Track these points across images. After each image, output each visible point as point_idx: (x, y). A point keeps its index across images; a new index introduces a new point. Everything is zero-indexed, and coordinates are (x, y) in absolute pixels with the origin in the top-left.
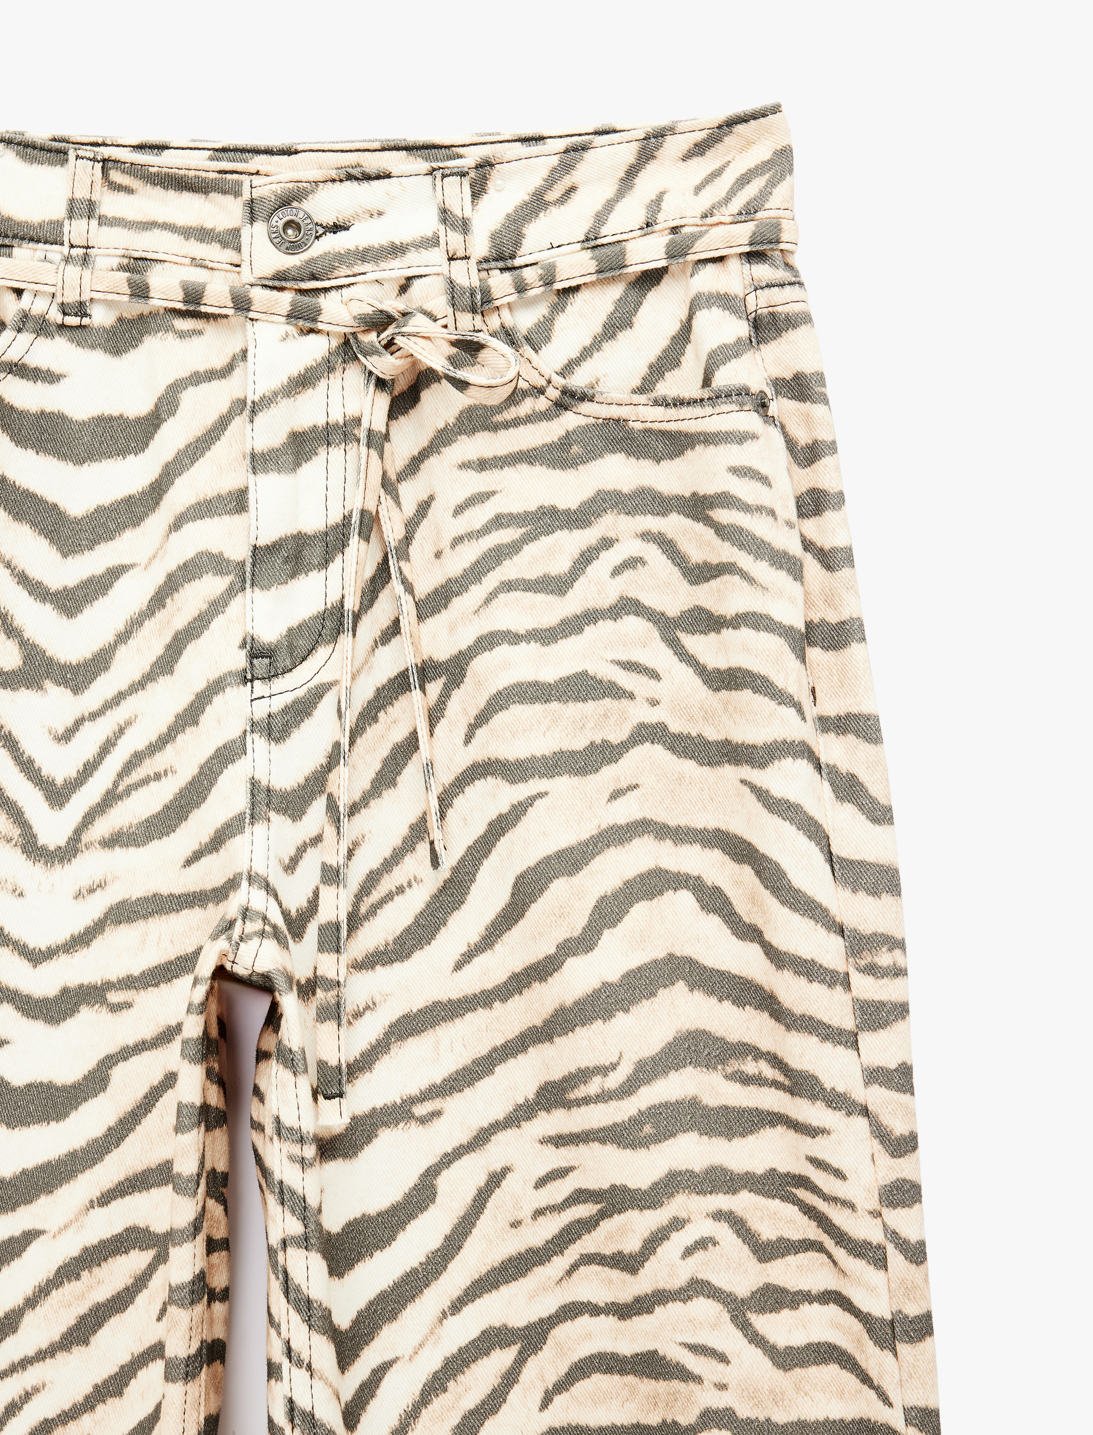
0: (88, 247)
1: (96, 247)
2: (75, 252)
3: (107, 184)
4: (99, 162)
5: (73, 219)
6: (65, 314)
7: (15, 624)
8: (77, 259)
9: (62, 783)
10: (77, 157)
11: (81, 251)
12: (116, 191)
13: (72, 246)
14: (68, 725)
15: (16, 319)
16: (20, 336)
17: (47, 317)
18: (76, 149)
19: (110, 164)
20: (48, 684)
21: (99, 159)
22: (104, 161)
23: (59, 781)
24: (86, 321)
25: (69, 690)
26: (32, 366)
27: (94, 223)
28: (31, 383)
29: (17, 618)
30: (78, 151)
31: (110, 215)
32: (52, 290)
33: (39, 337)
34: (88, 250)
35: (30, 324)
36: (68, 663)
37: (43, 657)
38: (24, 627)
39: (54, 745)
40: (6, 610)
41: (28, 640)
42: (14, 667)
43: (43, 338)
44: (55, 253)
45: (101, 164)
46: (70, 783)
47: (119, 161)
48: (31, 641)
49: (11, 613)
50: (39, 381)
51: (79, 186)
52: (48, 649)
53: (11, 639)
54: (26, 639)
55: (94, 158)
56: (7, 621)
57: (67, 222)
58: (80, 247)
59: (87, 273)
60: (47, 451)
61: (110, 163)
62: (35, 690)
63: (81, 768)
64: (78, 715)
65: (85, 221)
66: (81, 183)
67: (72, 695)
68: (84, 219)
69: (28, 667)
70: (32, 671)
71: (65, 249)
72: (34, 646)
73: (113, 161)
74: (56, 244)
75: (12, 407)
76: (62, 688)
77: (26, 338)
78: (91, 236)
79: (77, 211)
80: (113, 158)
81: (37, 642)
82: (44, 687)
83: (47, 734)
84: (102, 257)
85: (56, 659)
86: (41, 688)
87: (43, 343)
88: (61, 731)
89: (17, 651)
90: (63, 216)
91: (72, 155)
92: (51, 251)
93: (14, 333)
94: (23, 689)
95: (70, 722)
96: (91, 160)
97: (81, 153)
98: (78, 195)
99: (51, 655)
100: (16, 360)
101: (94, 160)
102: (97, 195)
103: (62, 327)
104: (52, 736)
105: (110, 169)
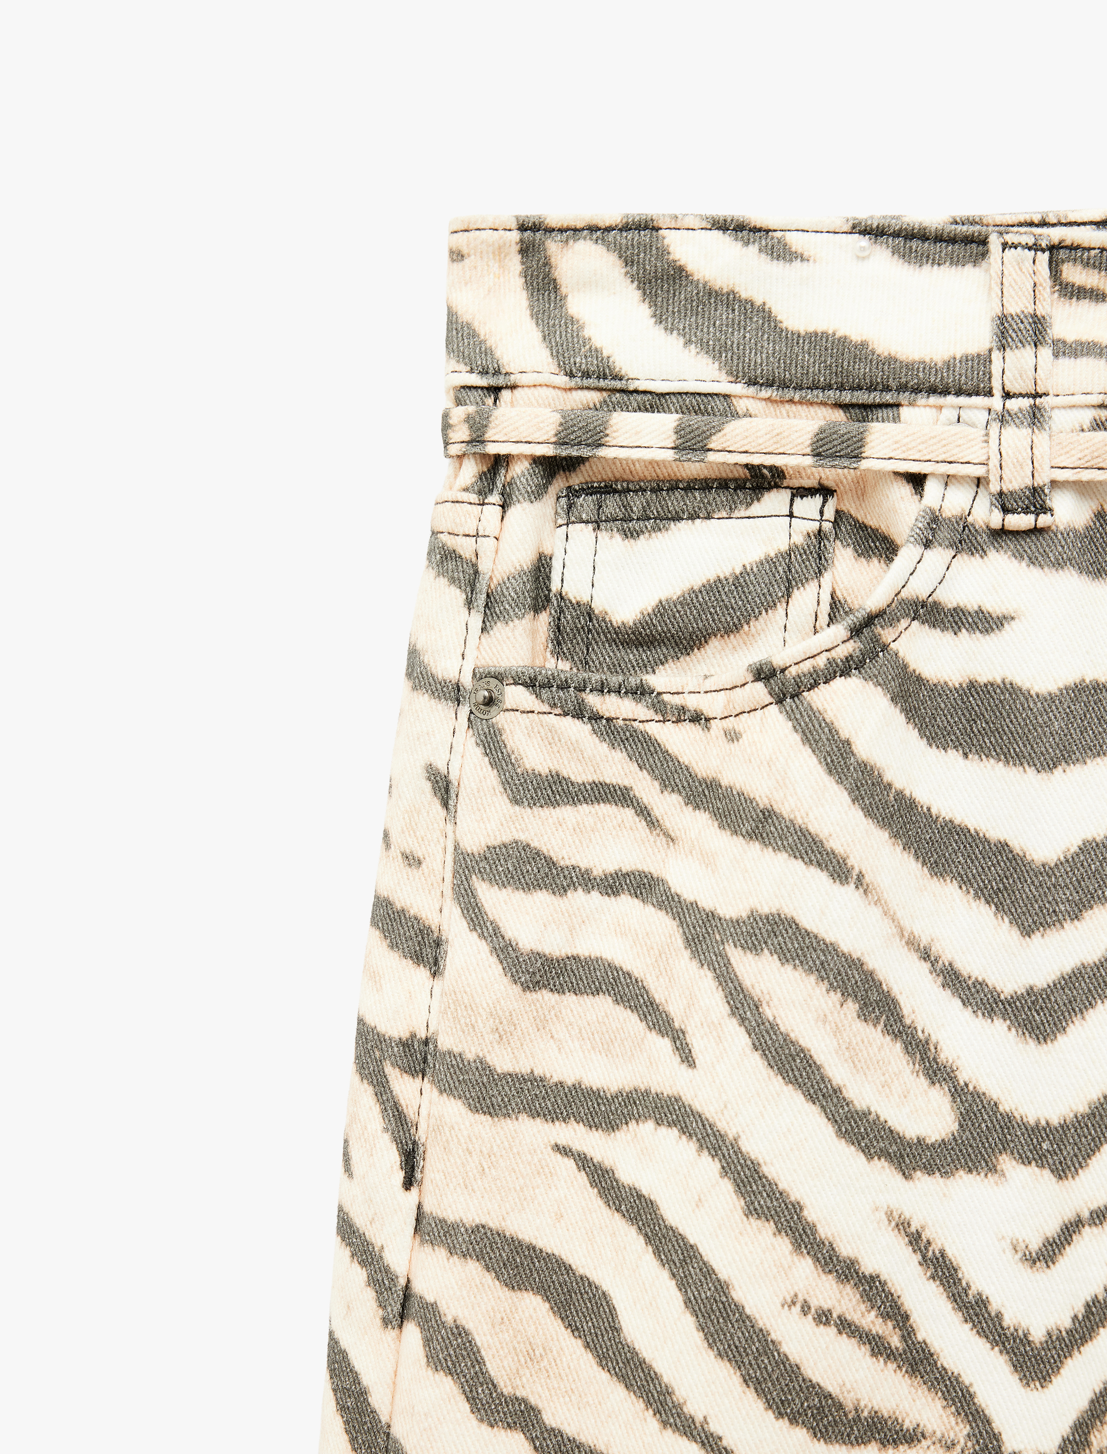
0: (1036, 395)
1: (1051, 393)
2: (1013, 405)
3: (1057, 288)
4: (1043, 251)
5: (1008, 350)
6: (1005, 510)
7: (942, 1057)
8: (1020, 415)
9: (1043, 1339)
10: (1005, 246)
11: (1026, 403)
12: (1075, 299)
13: (1007, 395)
14: (1049, 1235)
15: (920, 525)
16: (929, 553)
17: (970, 519)
18: (1001, 233)
19: (1063, 254)
20: (1006, 1162)
21: (1044, 245)
22: (1053, 249)
23: (1038, 1335)
24: (1044, 520)
25: (1047, 1172)
26: (950, 606)
27: (1045, 352)
28: (949, 636)
29: (944, 1048)
30: (1005, 236)
31: (1070, 338)
32: (979, 471)
33: (959, 556)
34: (1038, 400)
35: (944, 534)
36: (1043, 1123)
37: (995, 1114)
38: (958, 1063)
39: (1024, 1272)
40: (926, 1034)
41: (966, 1085)
42: (944, 1135)
43: (965, 556)
44: (976, 411)
45: (1047, 254)
46: (1060, 1339)
47: (1078, 247)
48: (971, 1088)
49: (933, 1039)
50: (964, 630)
51: (1013, 293)
52: (1003, 1099)
53: (937, 1085)
54: (962, 1083)
55: (1035, 244)
56: (929, 1054)
57: (996, 356)
58: (1021, 395)
59: (1041, 438)
60: (984, 752)
61: (1062, 251)
62: (982, 1174)
63: (1080, 1310)
64: (1069, 1215)
65: (1029, 350)
66: (1016, 287)
67: (1054, 1180)
68: (1028, 347)
69: (967, 1133)
70: (975, 1139)
71: (996, 402)
72: (978, 1095)
73: (1066, 247)
74: (977, 394)
75: (919, 679)
76: (1033, 1169)
77: (938, 556)
78: (1042, 375)
79: (1014, 335)
80: (1068, 242)
81: (982, 1088)
82: (998, 1168)
83: (1009, 1252)
84: (1063, 411)
85: (1018, 1117)
86: (992, 1169)
87: (967, 564)
88: (1035, 1244)
89: (948, 1106)
90: (987, 346)
91: (995, 243)
92: (970, 407)
93: (920, 549)
94: (961, 1172)
95: (1052, 1229)
96: (1030, 249)
97: (1010, 238)
98: (1012, 309)
99: (1008, 1110)
100: (923, 595)
101: (1035, 248)
102: (1046, 307)
103: (1000, 534)
104: (1020, 1254)
105: (1063, 262)
